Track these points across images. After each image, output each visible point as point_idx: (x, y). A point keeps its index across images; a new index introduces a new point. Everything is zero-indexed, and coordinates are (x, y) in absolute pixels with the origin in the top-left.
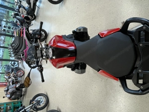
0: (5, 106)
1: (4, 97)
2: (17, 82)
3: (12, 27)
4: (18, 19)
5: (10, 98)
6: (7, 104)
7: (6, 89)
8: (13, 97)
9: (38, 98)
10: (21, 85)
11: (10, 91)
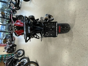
0: (5, 56)
1: (4, 51)
2: (11, 44)
3: (8, 13)
4: (11, 9)
5: (7, 52)
6: (6, 55)
7: (5, 47)
8: (9, 51)
9: (19, 52)
10: (13, 45)
11: (7, 48)
